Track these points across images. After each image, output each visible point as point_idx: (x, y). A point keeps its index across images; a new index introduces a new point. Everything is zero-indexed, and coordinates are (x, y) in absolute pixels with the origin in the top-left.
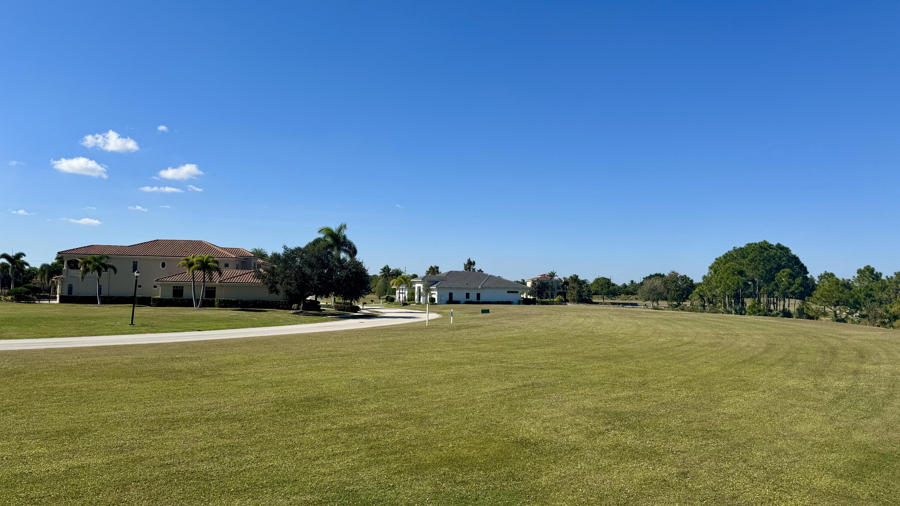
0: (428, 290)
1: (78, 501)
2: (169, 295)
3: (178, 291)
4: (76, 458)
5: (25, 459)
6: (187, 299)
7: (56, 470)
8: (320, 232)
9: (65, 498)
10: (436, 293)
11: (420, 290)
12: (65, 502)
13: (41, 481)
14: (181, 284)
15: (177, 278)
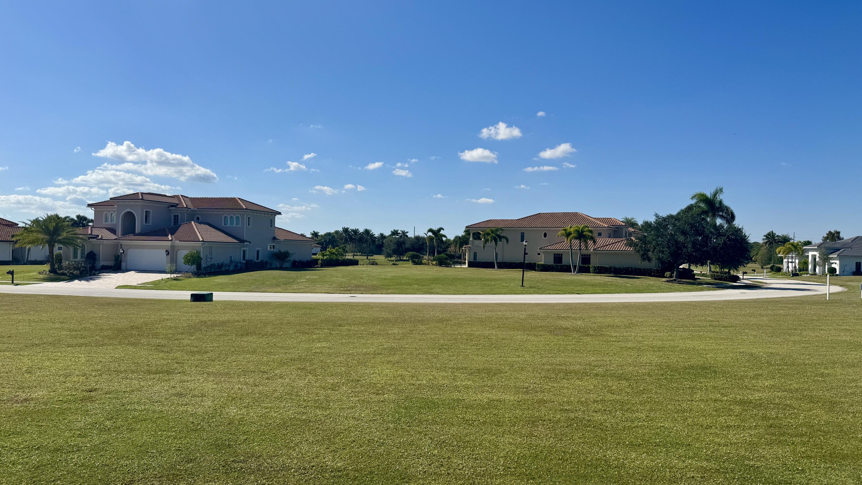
0: (825, 259)
1: (500, 428)
2: (551, 261)
3: (558, 258)
4: (494, 393)
5: (459, 388)
6: (566, 266)
7: (481, 400)
8: (693, 198)
9: (490, 424)
10: (838, 262)
11: (815, 259)
12: (490, 428)
13: (471, 407)
14: (560, 252)
15: (557, 246)
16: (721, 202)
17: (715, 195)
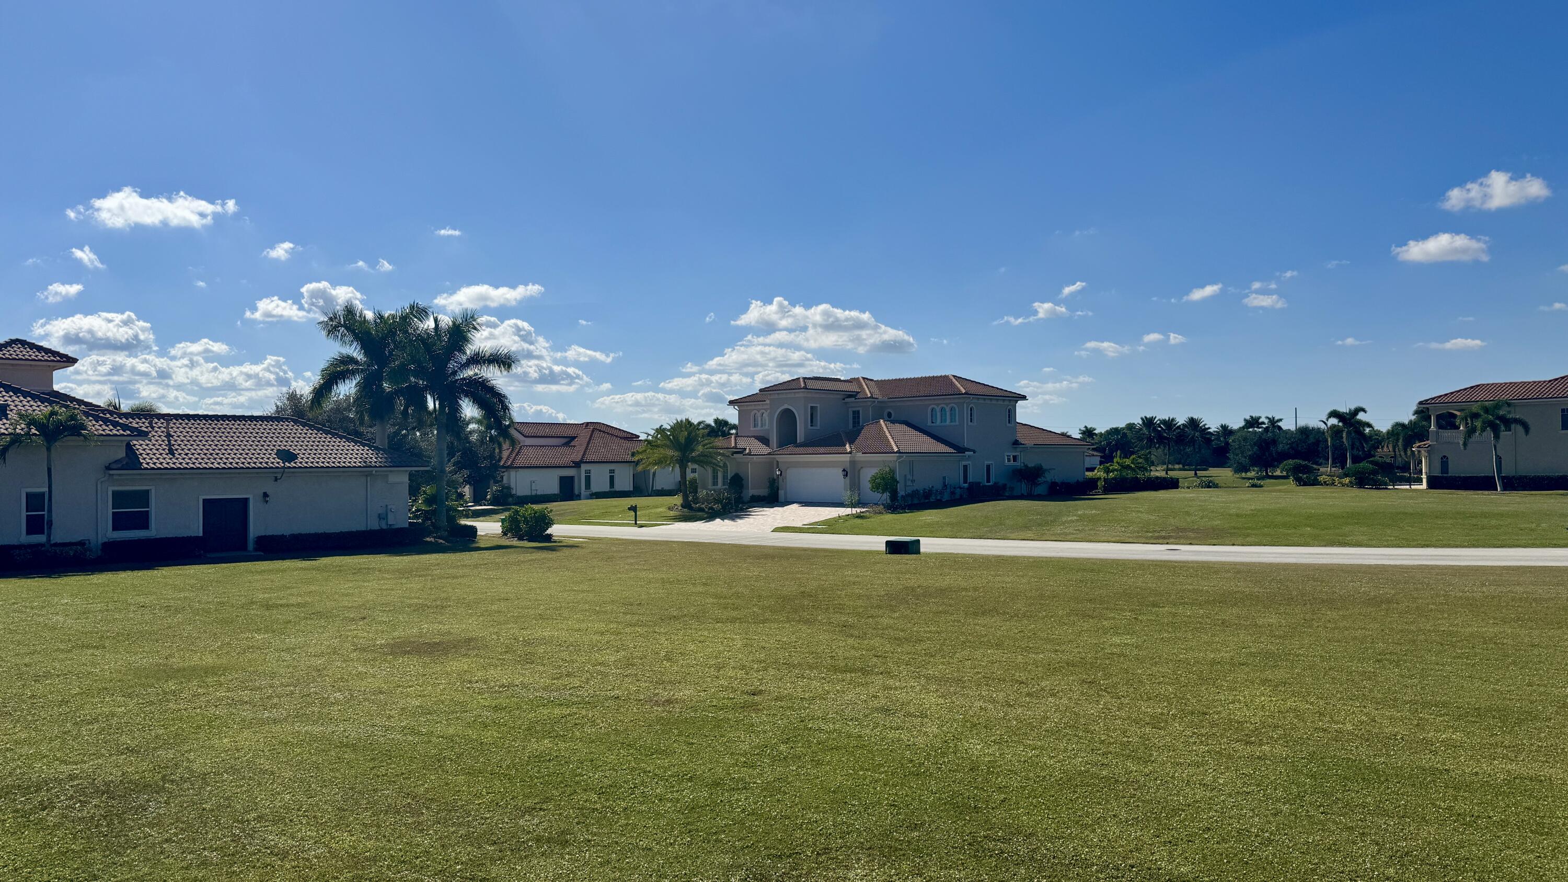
1: (1544, 839)
4: (1521, 761)
5: (1432, 745)
7: (1489, 775)
9: (1518, 828)
12: (1519, 836)
13: (1468, 787)
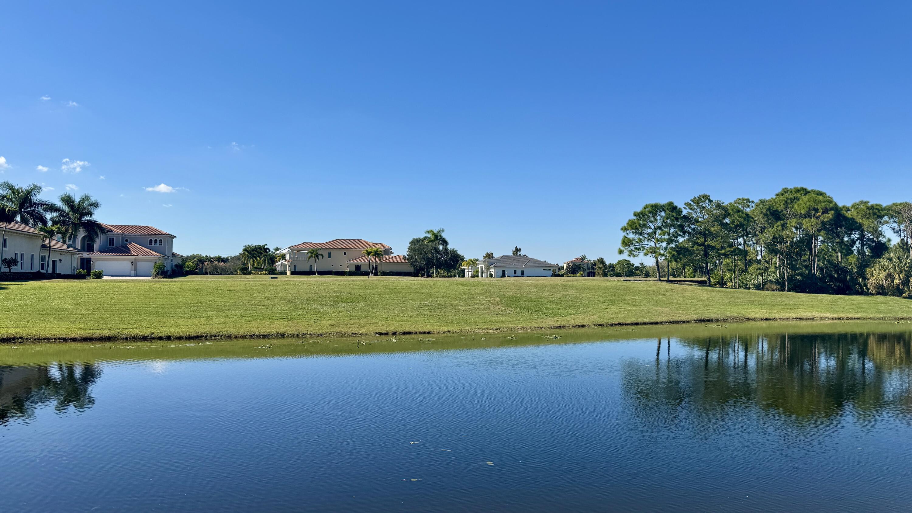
0: (488, 269)
2: (353, 269)
3: (358, 268)
6: (363, 271)
8: (426, 232)
10: (494, 270)
11: (482, 269)
14: (359, 264)
15: (357, 260)
16: (441, 236)
17: (438, 232)
